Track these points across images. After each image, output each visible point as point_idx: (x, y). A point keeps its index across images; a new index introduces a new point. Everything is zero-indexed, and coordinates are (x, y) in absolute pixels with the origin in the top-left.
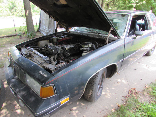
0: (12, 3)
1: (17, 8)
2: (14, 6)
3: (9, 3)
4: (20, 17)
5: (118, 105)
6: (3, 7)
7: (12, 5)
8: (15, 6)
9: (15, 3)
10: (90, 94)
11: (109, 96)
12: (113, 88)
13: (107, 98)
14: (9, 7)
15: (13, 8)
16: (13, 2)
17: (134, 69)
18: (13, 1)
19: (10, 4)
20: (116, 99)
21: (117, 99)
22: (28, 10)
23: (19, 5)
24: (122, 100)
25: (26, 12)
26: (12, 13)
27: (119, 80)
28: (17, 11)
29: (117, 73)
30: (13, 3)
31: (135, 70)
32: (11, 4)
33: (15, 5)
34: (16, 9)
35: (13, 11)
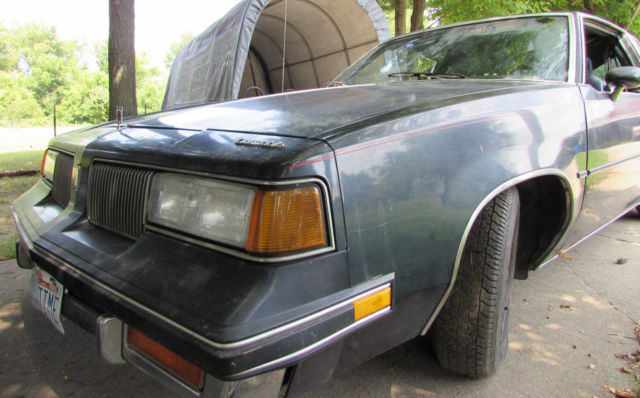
0: (49, 71)
1: (68, 89)
2: (56, 81)
3: (38, 70)
4: (73, 122)
5: (614, 391)
6: (11, 86)
7: (47, 78)
8: (59, 84)
9: (61, 72)
10: (474, 315)
11: (544, 354)
12: (554, 326)
13: (543, 364)
14: (36, 86)
15: (50, 89)
16: (57, 68)
17: (616, 260)
18: (54, 64)
19: (41, 74)
20: (589, 367)
21: (592, 366)
22: (123, 63)
23: (75, 79)
24: (623, 371)
25: (116, 72)
26: (43, 106)
27: (568, 298)
28: (63, 101)
29: (558, 252)
30: (54, 73)
31: (620, 262)
32: (46, 73)
33: (60, 79)
34: (65, 92)
35: (49, 99)
